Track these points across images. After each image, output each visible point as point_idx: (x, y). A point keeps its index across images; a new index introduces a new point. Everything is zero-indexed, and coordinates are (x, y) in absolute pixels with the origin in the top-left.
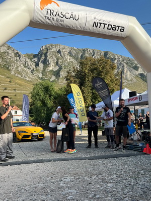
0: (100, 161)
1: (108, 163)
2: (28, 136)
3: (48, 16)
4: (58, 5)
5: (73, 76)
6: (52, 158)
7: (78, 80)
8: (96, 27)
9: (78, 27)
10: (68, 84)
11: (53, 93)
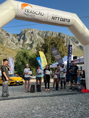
0: (56, 97)
1: (61, 98)
2: (14, 83)
3: (26, 13)
4: (32, 7)
5: (40, 47)
6: (28, 96)
7: (43, 50)
8: (54, 19)
9: (43, 19)
10: (37, 52)
11: (29, 57)
